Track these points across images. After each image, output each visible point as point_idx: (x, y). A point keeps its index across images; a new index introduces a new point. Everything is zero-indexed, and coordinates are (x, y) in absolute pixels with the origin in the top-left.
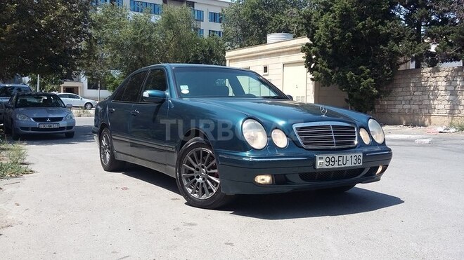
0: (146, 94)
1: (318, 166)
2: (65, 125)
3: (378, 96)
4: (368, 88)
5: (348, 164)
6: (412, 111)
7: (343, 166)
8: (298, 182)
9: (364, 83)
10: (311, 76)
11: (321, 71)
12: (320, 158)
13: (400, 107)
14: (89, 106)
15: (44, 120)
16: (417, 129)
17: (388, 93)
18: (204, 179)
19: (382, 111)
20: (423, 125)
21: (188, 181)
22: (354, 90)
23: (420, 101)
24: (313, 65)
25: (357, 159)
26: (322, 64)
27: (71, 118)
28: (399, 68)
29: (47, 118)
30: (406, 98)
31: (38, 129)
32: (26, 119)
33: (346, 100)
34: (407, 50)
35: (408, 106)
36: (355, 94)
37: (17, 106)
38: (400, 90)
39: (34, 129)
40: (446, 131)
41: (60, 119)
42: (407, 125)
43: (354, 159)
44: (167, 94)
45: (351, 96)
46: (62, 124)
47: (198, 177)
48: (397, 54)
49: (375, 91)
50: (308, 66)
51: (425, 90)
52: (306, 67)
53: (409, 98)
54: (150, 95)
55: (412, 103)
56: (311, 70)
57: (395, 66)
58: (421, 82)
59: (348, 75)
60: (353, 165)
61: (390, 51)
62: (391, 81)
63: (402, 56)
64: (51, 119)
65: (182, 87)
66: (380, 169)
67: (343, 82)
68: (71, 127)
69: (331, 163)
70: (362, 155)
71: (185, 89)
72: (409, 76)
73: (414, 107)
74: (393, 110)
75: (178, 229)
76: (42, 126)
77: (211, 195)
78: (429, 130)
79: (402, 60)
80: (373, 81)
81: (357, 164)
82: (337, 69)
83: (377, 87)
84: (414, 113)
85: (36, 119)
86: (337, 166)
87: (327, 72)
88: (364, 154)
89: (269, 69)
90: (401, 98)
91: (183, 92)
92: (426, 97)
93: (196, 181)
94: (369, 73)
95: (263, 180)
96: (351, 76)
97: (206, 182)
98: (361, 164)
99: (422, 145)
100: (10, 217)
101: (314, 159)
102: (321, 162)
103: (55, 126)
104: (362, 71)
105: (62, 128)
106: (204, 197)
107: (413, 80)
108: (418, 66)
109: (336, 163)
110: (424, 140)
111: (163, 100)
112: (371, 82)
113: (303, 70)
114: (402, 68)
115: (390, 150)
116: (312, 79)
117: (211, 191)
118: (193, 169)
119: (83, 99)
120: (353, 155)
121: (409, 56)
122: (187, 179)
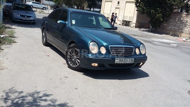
0: (59, 22)
1: (116, 62)
2: (32, 19)
3: (162, 22)
4: (159, 18)
5: (128, 62)
6: (175, 30)
7: (125, 63)
8: (108, 66)
9: (158, 15)
10: (137, 9)
11: (142, 7)
12: (117, 59)
13: (170, 27)
14: (44, 8)
15: (24, 16)
16: (175, 38)
17: (167, 21)
18: (75, 60)
19: (163, 28)
20: (178, 36)
21: (69, 59)
22: (153, 18)
23: (179, 26)
24: (138, 4)
25: (132, 60)
26: (142, 5)
27: (35, 16)
28: (173, 11)
29: (25, 16)
30: (174, 24)
31: (22, 20)
32: (17, 15)
33: (149, 22)
34: (177, 4)
35: (174, 28)
36: (153, 20)
37: (14, 9)
38: (172, 20)
39: (20, 19)
40: (186, 40)
41: (31, 17)
42: (172, 35)
43: (130, 60)
44: (67, 23)
45: (151, 20)
46: (31, 19)
47: (73, 59)
48: (173, 5)
49: (162, 19)
50: (136, 5)
51: (182, 22)
52: (135, 5)
53: (175, 24)
54: (60, 22)
55: (176, 26)
56: (137, 6)
57: (172, 10)
58: (181, 18)
59: (152, 11)
60: (130, 62)
61: (171, 3)
62: (169, 16)
63: (175, 6)
64: (27, 16)
65: (73, 21)
66: (141, 64)
67: (149, 14)
68: (35, 20)
69: (121, 61)
70: (134, 59)
71: (74, 22)
72: (177, 15)
73: (176, 28)
74: (167, 28)
75: (61, 79)
76: (23, 19)
77: (76, 66)
78: (180, 39)
79: (175, 7)
80: (161, 15)
81: (131, 62)
82: (148, 7)
83: (163, 18)
84: (175, 31)
85: (21, 16)
86: (123, 63)
87: (144, 8)
88: (135, 59)
89: (120, 3)
90: (172, 24)
91: (73, 23)
92: (182, 25)
93: (72, 60)
94: (160, 12)
95: (95, 65)
96: (153, 12)
97: (75, 61)
98: (133, 62)
99: (173, 47)
100: (4, 65)
101: (115, 59)
102: (117, 61)
103: (28, 19)
104: (158, 10)
105: (31, 20)
106: (74, 66)
107: (178, 17)
108: (181, 11)
109: (123, 62)
110: (174, 45)
111: (65, 25)
112: (160, 15)
113: (134, 5)
114: (175, 11)
115: (147, 57)
116: (137, 10)
117: (77, 64)
118: (71, 55)
119: (43, 5)
120: (130, 59)
121: (178, 6)
122: (69, 58)
